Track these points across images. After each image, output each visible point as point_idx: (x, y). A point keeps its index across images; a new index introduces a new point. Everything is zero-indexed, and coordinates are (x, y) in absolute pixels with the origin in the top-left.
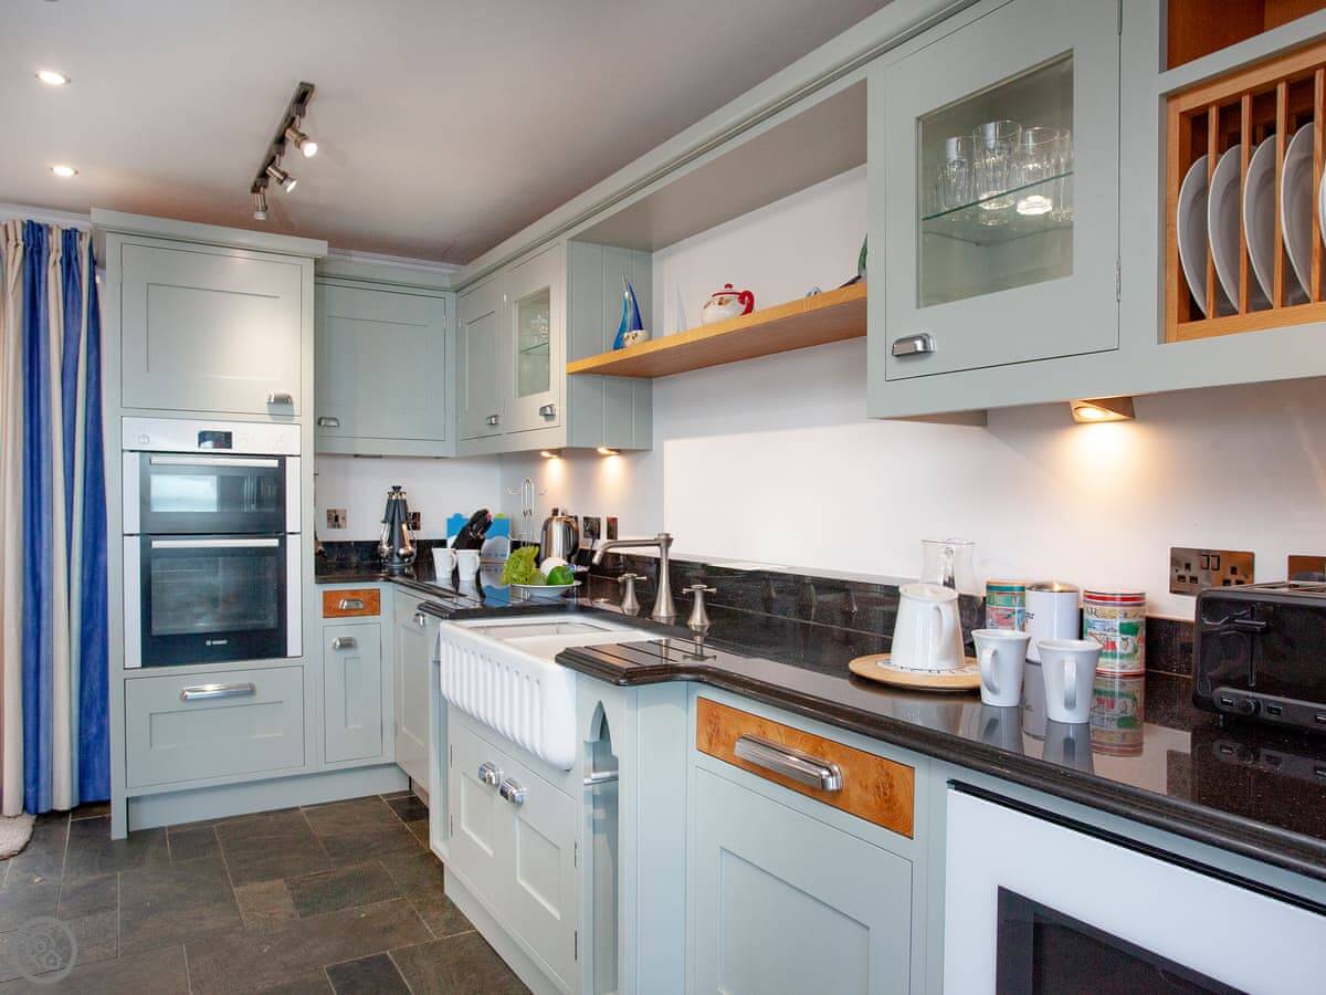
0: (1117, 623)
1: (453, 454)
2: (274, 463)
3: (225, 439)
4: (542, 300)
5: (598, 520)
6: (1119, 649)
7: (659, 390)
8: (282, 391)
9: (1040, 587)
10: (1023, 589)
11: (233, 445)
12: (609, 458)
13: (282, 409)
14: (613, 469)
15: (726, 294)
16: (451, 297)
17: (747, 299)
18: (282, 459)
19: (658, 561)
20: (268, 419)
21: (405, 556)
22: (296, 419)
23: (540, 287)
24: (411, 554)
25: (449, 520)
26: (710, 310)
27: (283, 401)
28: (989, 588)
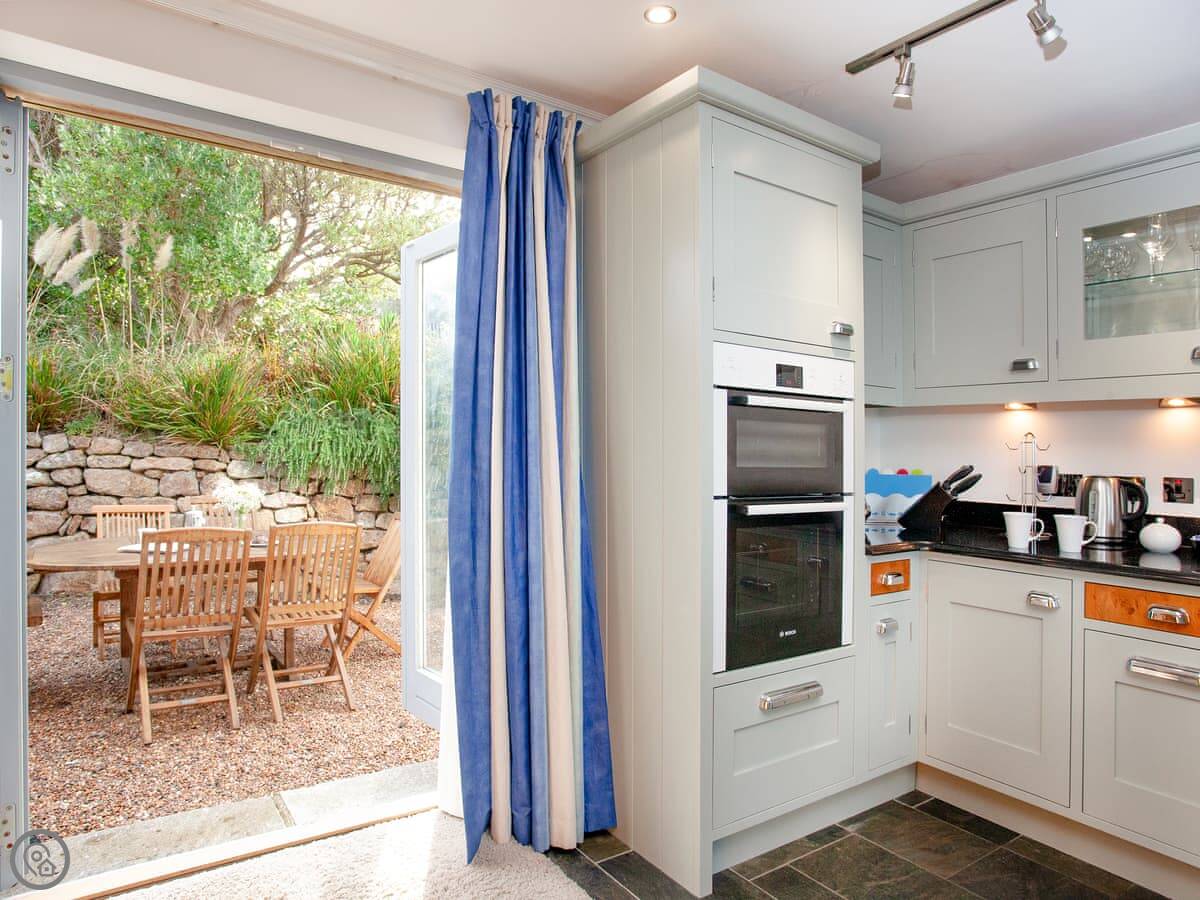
1: (901, 404)
3: (798, 375)
8: (844, 321)
11: (807, 384)
13: (844, 341)
20: (832, 353)
22: (852, 357)
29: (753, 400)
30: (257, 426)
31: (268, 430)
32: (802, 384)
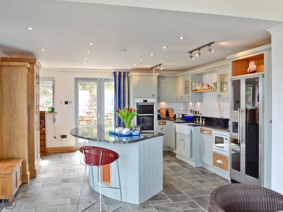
1: (175, 102)
8: (153, 94)
14: (198, 104)
16: (175, 78)
18: (153, 103)
19: (200, 116)
20: (152, 98)
22: (155, 98)
23: (188, 80)
29: (139, 104)
32: (147, 102)
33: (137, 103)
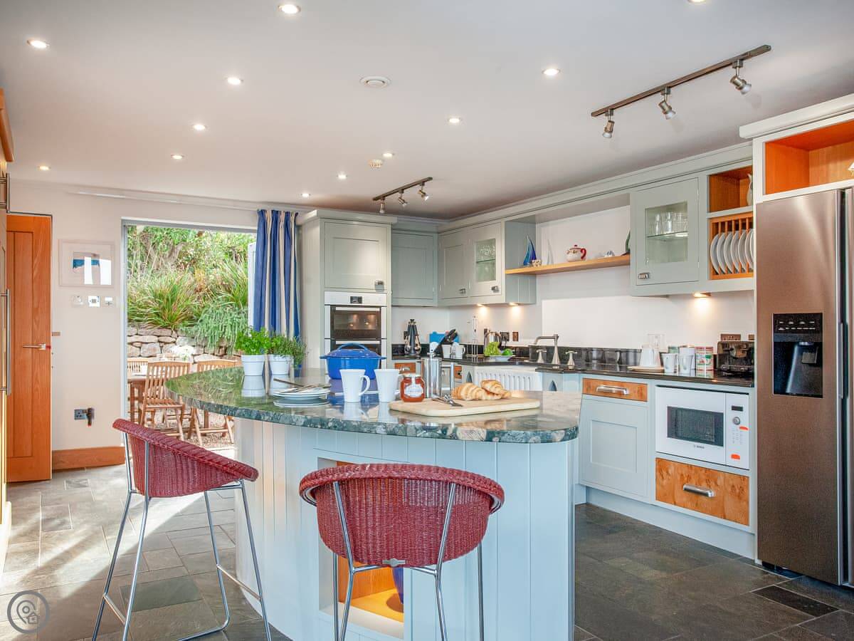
0: (704, 355)
1: (436, 306)
2: (378, 310)
3: (360, 300)
4: (492, 243)
5: (508, 333)
6: (706, 363)
7: (539, 279)
8: (380, 280)
9: (684, 347)
10: (679, 348)
11: (363, 302)
12: (513, 308)
13: (380, 287)
14: (516, 312)
15: (576, 249)
16: (436, 236)
17: (584, 251)
18: (380, 307)
19: (553, 348)
20: (375, 291)
21: (417, 350)
22: (385, 292)
23: (491, 238)
24: (419, 349)
25: (430, 335)
26: (569, 255)
27: (381, 283)
28: (669, 348)
30: (192, 317)
31: (198, 319)
32: (360, 302)
33: (333, 307)
